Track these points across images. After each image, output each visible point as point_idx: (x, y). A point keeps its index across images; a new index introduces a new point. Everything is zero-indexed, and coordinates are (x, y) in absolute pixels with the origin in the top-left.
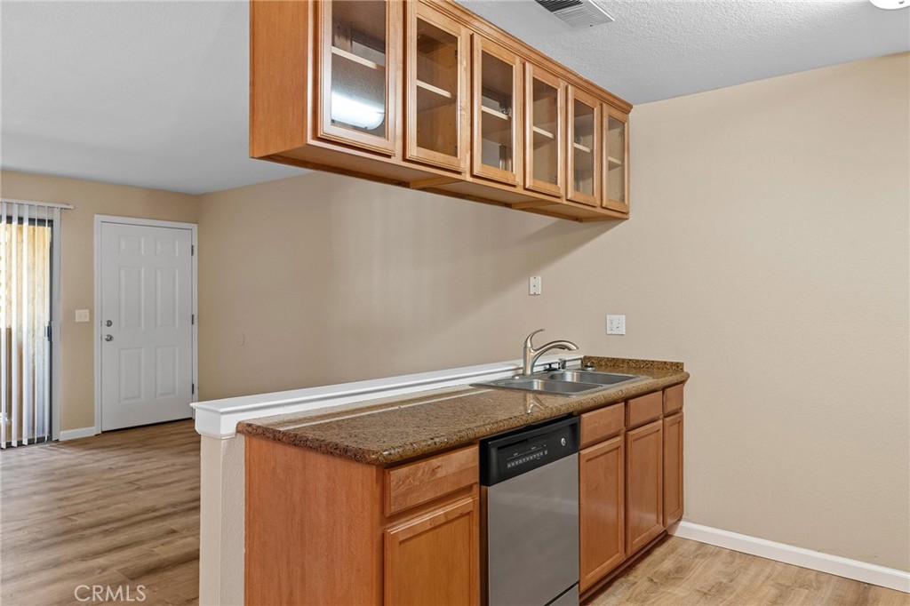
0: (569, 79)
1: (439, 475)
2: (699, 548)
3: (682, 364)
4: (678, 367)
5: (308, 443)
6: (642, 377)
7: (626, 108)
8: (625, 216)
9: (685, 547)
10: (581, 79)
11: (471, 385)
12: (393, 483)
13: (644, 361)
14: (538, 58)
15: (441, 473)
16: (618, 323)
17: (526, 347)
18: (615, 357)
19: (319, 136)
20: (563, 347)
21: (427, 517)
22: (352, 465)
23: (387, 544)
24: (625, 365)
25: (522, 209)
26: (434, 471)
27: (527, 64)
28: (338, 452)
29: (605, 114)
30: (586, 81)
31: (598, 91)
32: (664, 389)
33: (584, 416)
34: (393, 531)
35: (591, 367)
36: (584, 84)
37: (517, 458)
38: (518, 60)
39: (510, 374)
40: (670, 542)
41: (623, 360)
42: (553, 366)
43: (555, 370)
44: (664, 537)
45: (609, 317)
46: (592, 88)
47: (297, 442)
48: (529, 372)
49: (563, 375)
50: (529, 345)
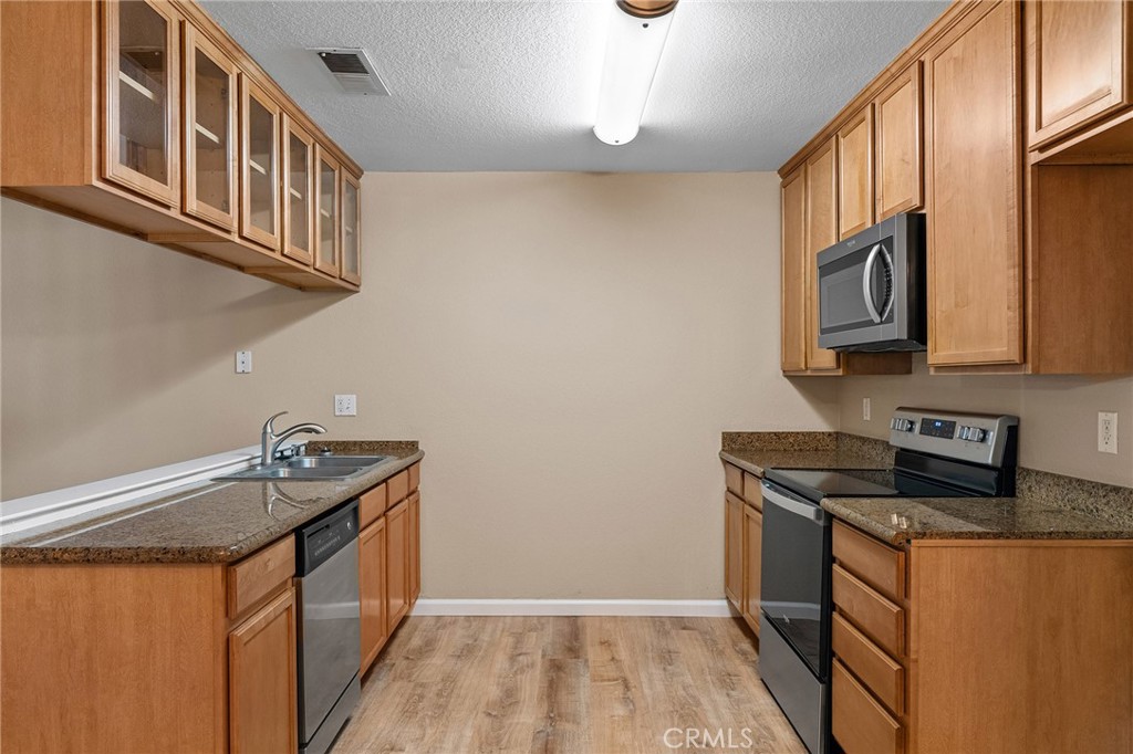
0: (317, 136)
1: (269, 569)
2: (437, 622)
3: (417, 442)
4: (412, 446)
5: (113, 554)
6: (389, 458)
7: (357, 173)
8: (357, 289)
9: (425, 623)
10: (327, 138)
11: (212, 480)
12: (239, 581)
13: (378, 442)
14: (293, 109)
15: (271, 566)
16: (348, 404)
17: (265, 433)
18: (345, 440)
19: (108, 177)
20: (310, 431)
21: (262, 615)
22: (180, 570)
23: (233, 647)
24: (358, 448)
25: (255, 275)
26: (266, 565)
27: (285, 116)
28: (169, 556)
29: (344, 178)
30: (330, 141)
31: (338, 153)
32: (407, 468)
33: (362, 498)
34: (240, 632)
35: (329, 451)
36: (328, 144)
37: (321, 545)
38: (278, 110)
39: (244, 465)
40: (409, 622)
41: (355, 443)
42: (286, 453)
43: (288, 457)
44: (405, 619)
45: (337, 397)
46: (334, 149)
47: (91, 557)
48: (269, 461)
49: (300, 462)
50: (269, 430)
